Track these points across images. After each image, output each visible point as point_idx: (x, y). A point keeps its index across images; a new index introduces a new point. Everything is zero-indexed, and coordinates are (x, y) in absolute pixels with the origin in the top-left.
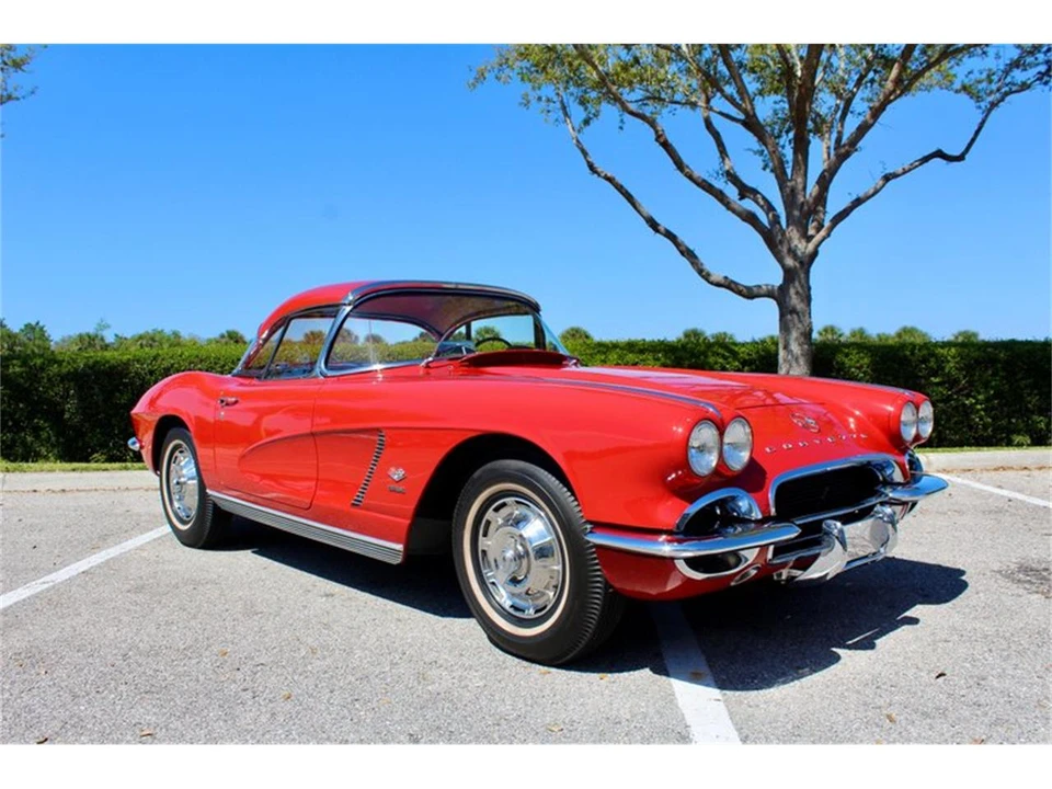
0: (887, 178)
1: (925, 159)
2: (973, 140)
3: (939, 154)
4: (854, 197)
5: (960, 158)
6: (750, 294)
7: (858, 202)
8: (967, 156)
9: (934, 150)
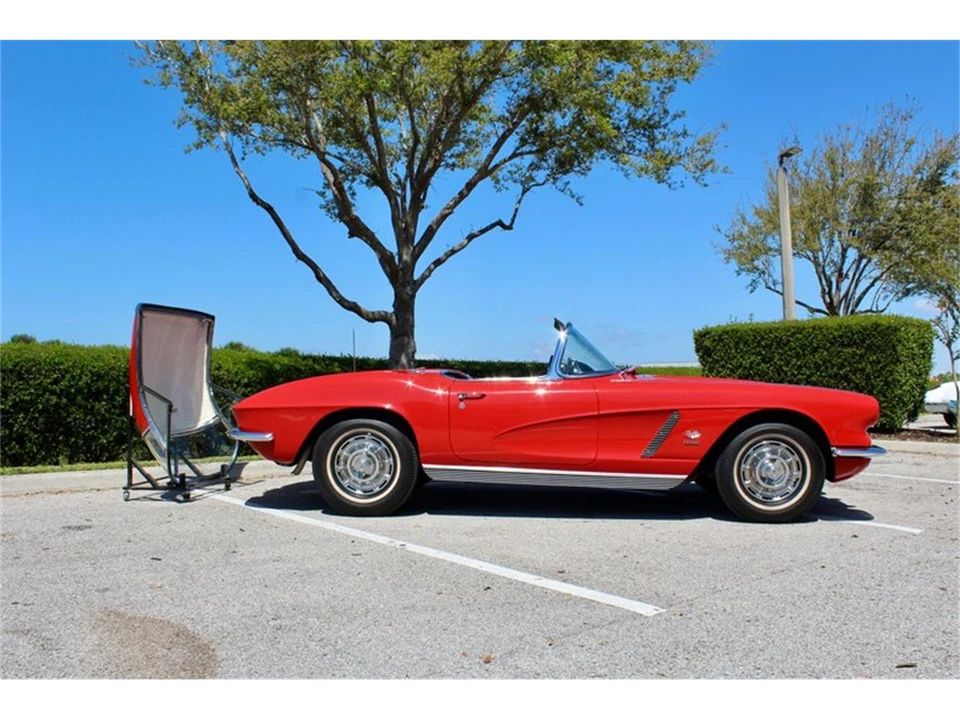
0: (471, 237)
1: (493, 226)
2: (515, 216)
3: (500, 223)
4: (450, 248)
5: (509, 228)
6: (372, 318)
7: (453, 252)
8: (514, 226)
9: (497, 220)
